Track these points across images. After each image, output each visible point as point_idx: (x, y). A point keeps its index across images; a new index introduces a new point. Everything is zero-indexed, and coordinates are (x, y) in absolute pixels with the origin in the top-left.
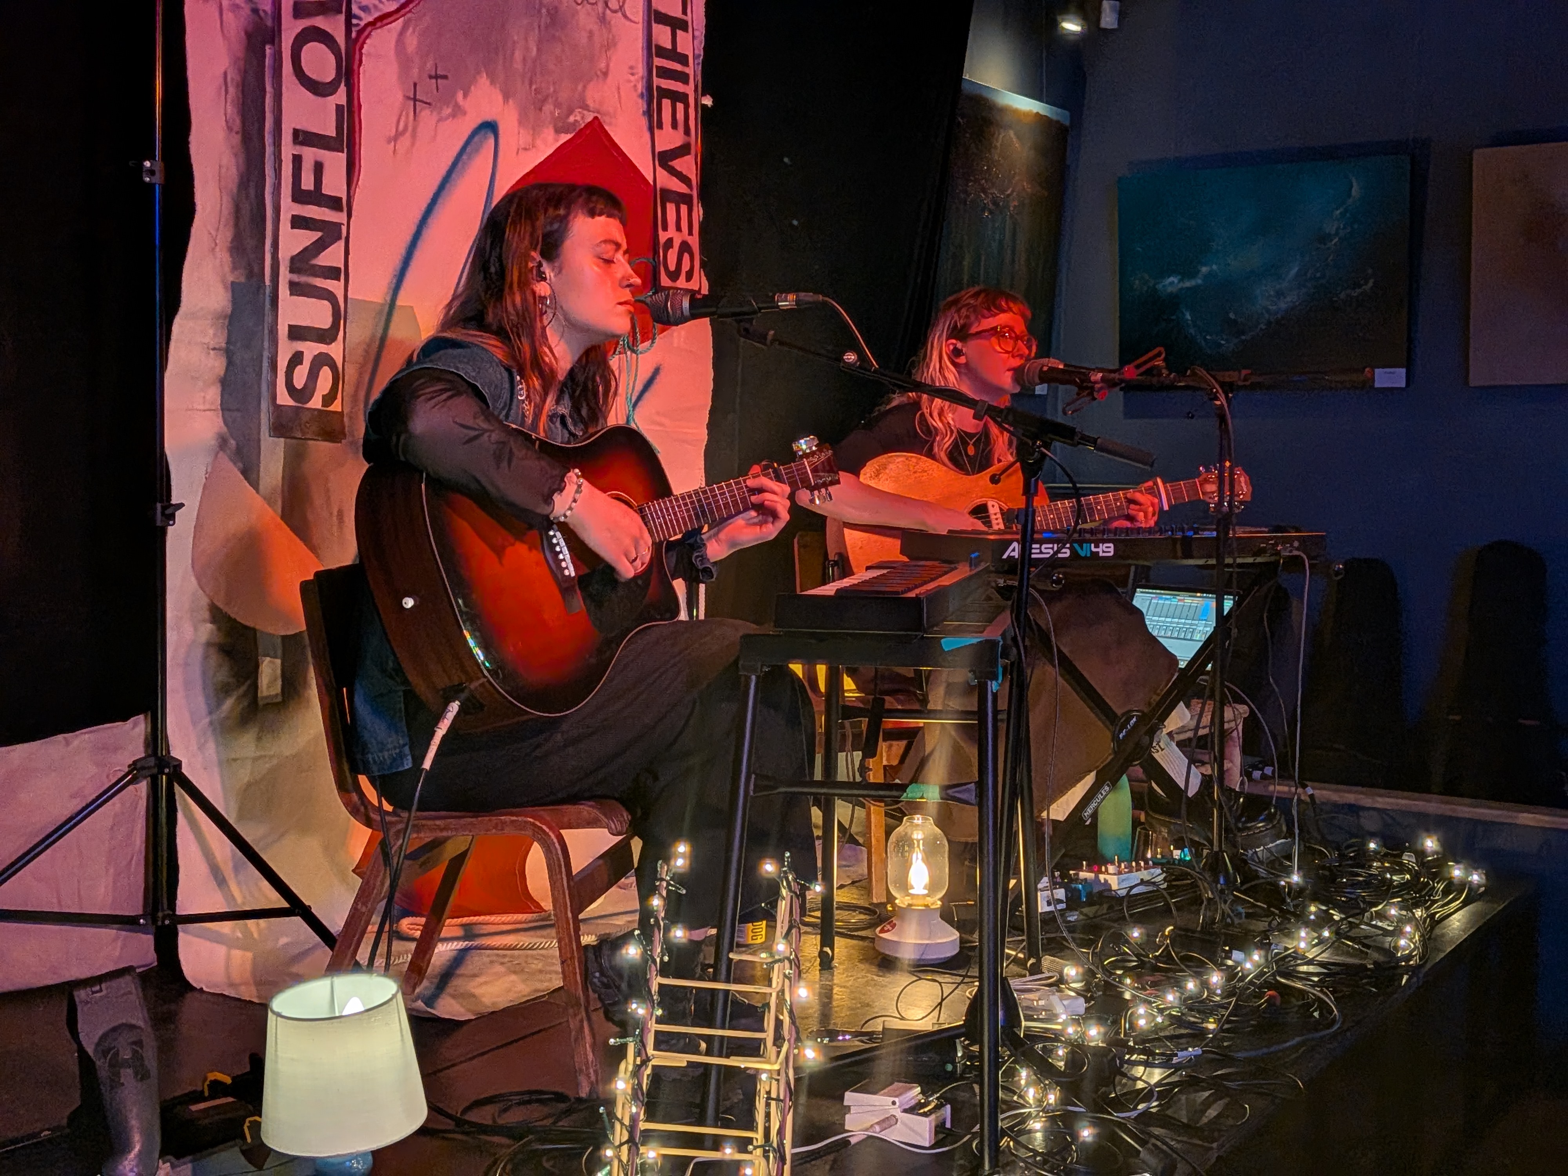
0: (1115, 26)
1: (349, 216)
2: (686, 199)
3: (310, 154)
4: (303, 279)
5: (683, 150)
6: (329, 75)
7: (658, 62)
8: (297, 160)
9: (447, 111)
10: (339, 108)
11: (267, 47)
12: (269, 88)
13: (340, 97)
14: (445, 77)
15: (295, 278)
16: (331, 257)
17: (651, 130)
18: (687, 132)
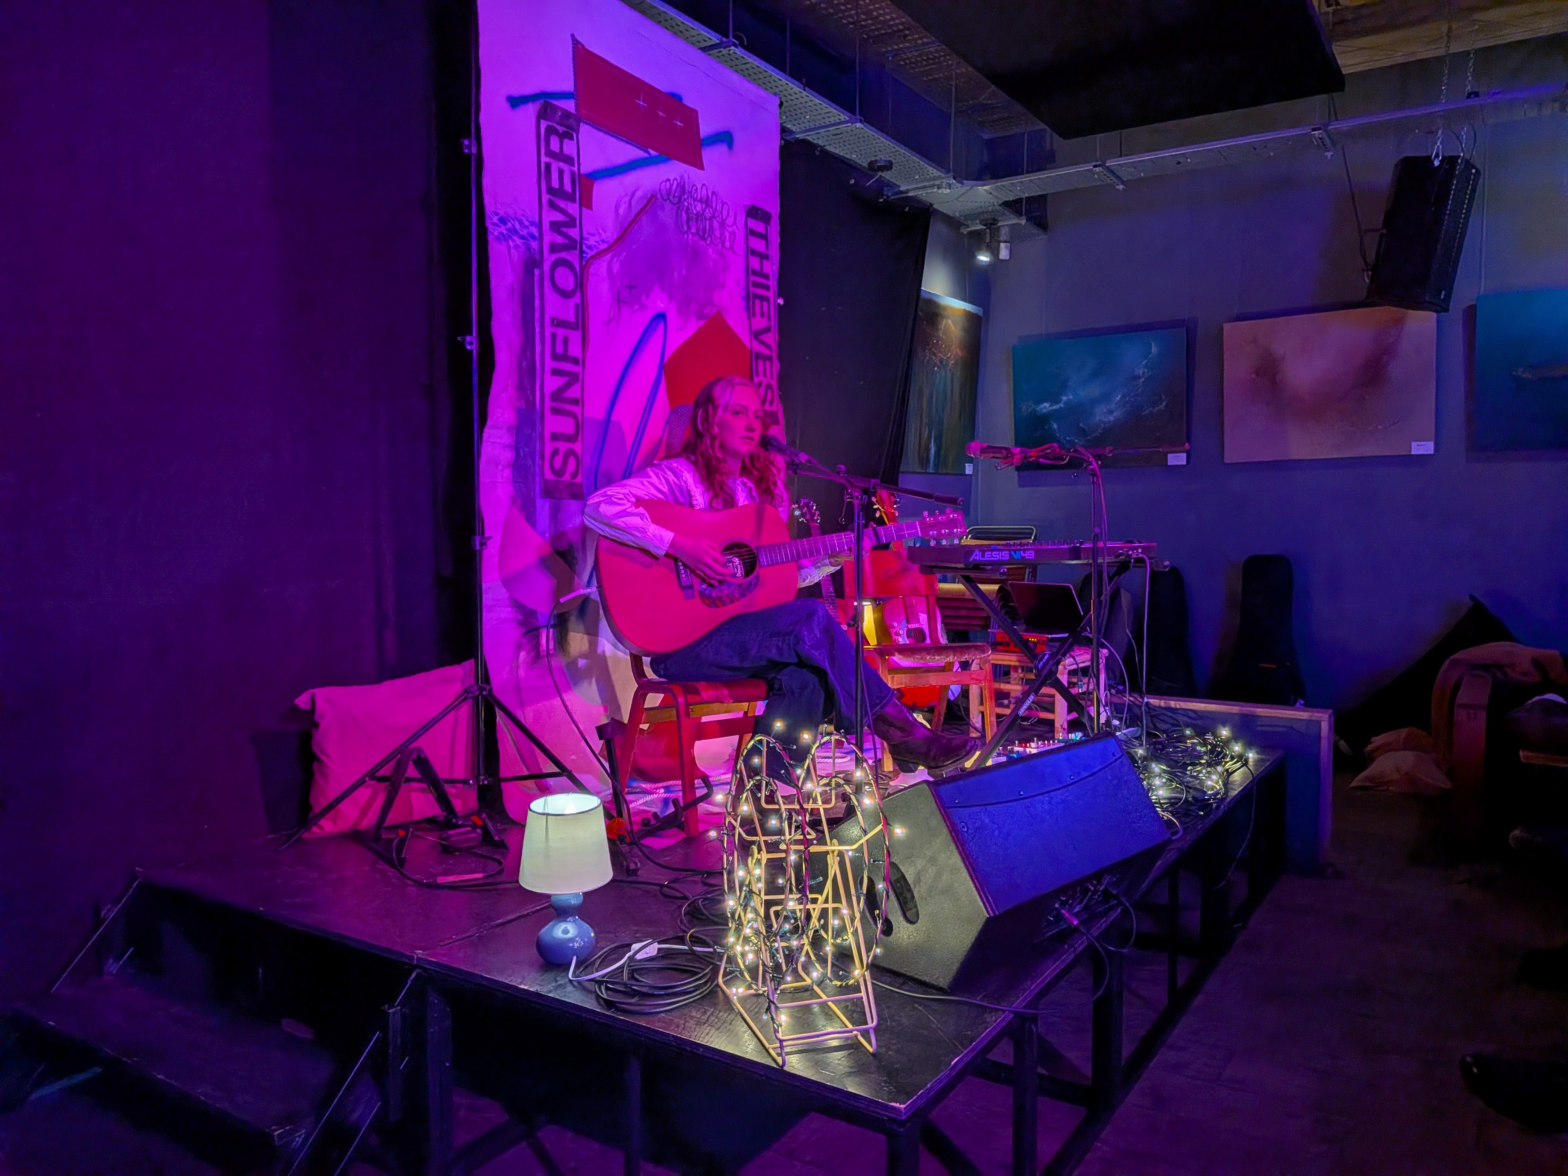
0: (1008, 258)
1: (584, 368)
2: (770, 358)
3: (561, 332)
4: (558, 405)
5: (768, 329)
6: (571, 286)
7: (753, 278)
8: (554, 336)
9: (637, 307)
10: (576, 305)
11: (535, 270)
12: (537, 293)
13: (577, 299)
14: (635, 287)
15: (554, 404)
16: (574, 392)
17: (749, 317)
18: (769, 319)
